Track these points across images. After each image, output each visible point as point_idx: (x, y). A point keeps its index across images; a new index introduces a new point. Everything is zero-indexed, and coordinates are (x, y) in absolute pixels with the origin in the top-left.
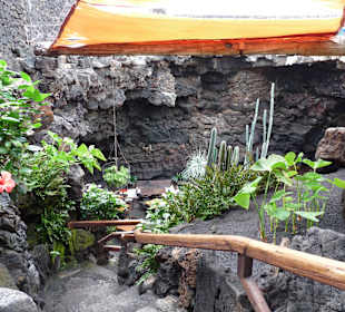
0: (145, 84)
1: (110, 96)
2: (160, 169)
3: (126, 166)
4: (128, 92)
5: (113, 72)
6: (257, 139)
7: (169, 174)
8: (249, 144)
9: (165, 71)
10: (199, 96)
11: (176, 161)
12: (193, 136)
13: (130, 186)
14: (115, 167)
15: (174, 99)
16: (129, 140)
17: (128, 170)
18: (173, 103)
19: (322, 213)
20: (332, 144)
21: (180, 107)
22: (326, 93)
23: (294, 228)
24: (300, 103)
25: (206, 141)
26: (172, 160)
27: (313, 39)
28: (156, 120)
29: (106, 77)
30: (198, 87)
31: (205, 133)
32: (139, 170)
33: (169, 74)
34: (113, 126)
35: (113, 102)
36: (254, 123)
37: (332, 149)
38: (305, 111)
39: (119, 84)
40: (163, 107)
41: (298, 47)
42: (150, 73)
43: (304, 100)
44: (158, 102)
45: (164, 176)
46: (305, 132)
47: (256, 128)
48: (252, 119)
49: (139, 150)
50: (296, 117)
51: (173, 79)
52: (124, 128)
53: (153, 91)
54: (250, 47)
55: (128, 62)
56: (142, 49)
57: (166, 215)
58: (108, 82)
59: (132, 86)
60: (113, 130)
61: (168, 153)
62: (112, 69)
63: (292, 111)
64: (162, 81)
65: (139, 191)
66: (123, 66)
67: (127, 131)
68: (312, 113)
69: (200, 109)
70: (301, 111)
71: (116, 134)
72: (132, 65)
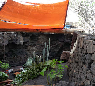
0: (14, 39)
1: (3, 42)
2: (19, 63)
3: (8, 63)
4: (9, 41)
5: (4, 35)
6: (46, 53)
7: (21, 64)
8: (44, 55)
9: (20, 35)
10: (30, 42)
11: (23, 60)
12: (28, 53)
13: (9, 69)
14: (4, 63)
15: (23, 43)
16: (9, 55)
17: (9, 64)
18: (23, 44)
19: (63, 75)
20: (64, 55)
21: (25, 45)
22: (62, 41)
23: (56, 80)
24: (56, 43)
25: (32, 54)
26: (22, 60)
27: (58, 29)
28: (17, 49)
29: (2, 37)
30: (29, 39)
31: (32, 52)
32: (12, 63)
33: (21, 36)
34: (4, 51)
35: (4, 44)
36: (45, 49)
37: (64, 56)
38: (57, 45)
39: (6, 39)
40: (20, 45)
41: (54, 31)
42: (16, 36)
43: (57, 43)
44: (18, 44)
45: (20, 65)
46: (58, 51)
47: (45, 50)
48: (44, 48)
49: (12, 58)
50: (55, 47)
51: (22, 37)
52: (8, 51)
53: (16, 41)
54: (43, 31)
55: (9, 32)
56: (13, 30)
57: (21, 79)
58: (3, 38)
59: (10, 39)
60: (4, 52)
61: (21, 58)
62: (4, 34)
63: (54, 45)
64: (19, 38)
65: (12, 70)
66: (8, 33)
67: (9, 52)
68: (59, 46)
69: (30, 45)
70: (56, 45)
71: (5, 53)
72: (10, 34)
